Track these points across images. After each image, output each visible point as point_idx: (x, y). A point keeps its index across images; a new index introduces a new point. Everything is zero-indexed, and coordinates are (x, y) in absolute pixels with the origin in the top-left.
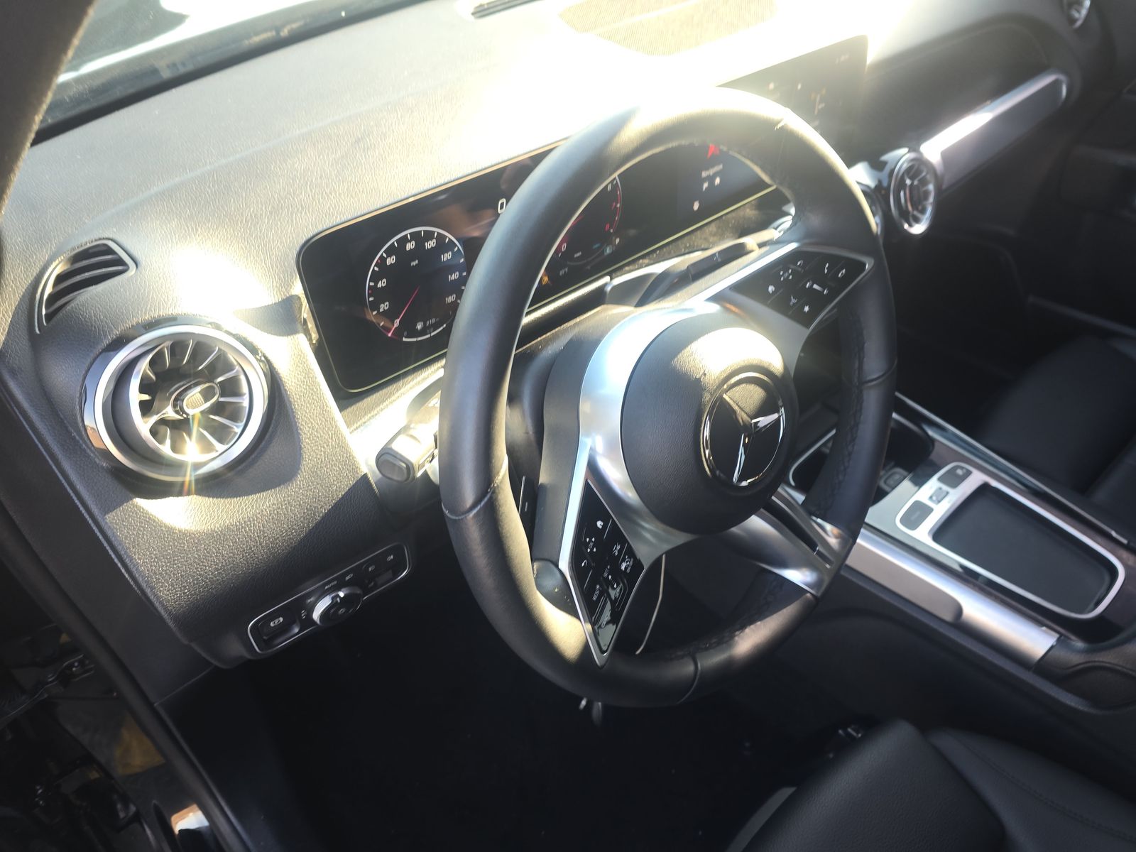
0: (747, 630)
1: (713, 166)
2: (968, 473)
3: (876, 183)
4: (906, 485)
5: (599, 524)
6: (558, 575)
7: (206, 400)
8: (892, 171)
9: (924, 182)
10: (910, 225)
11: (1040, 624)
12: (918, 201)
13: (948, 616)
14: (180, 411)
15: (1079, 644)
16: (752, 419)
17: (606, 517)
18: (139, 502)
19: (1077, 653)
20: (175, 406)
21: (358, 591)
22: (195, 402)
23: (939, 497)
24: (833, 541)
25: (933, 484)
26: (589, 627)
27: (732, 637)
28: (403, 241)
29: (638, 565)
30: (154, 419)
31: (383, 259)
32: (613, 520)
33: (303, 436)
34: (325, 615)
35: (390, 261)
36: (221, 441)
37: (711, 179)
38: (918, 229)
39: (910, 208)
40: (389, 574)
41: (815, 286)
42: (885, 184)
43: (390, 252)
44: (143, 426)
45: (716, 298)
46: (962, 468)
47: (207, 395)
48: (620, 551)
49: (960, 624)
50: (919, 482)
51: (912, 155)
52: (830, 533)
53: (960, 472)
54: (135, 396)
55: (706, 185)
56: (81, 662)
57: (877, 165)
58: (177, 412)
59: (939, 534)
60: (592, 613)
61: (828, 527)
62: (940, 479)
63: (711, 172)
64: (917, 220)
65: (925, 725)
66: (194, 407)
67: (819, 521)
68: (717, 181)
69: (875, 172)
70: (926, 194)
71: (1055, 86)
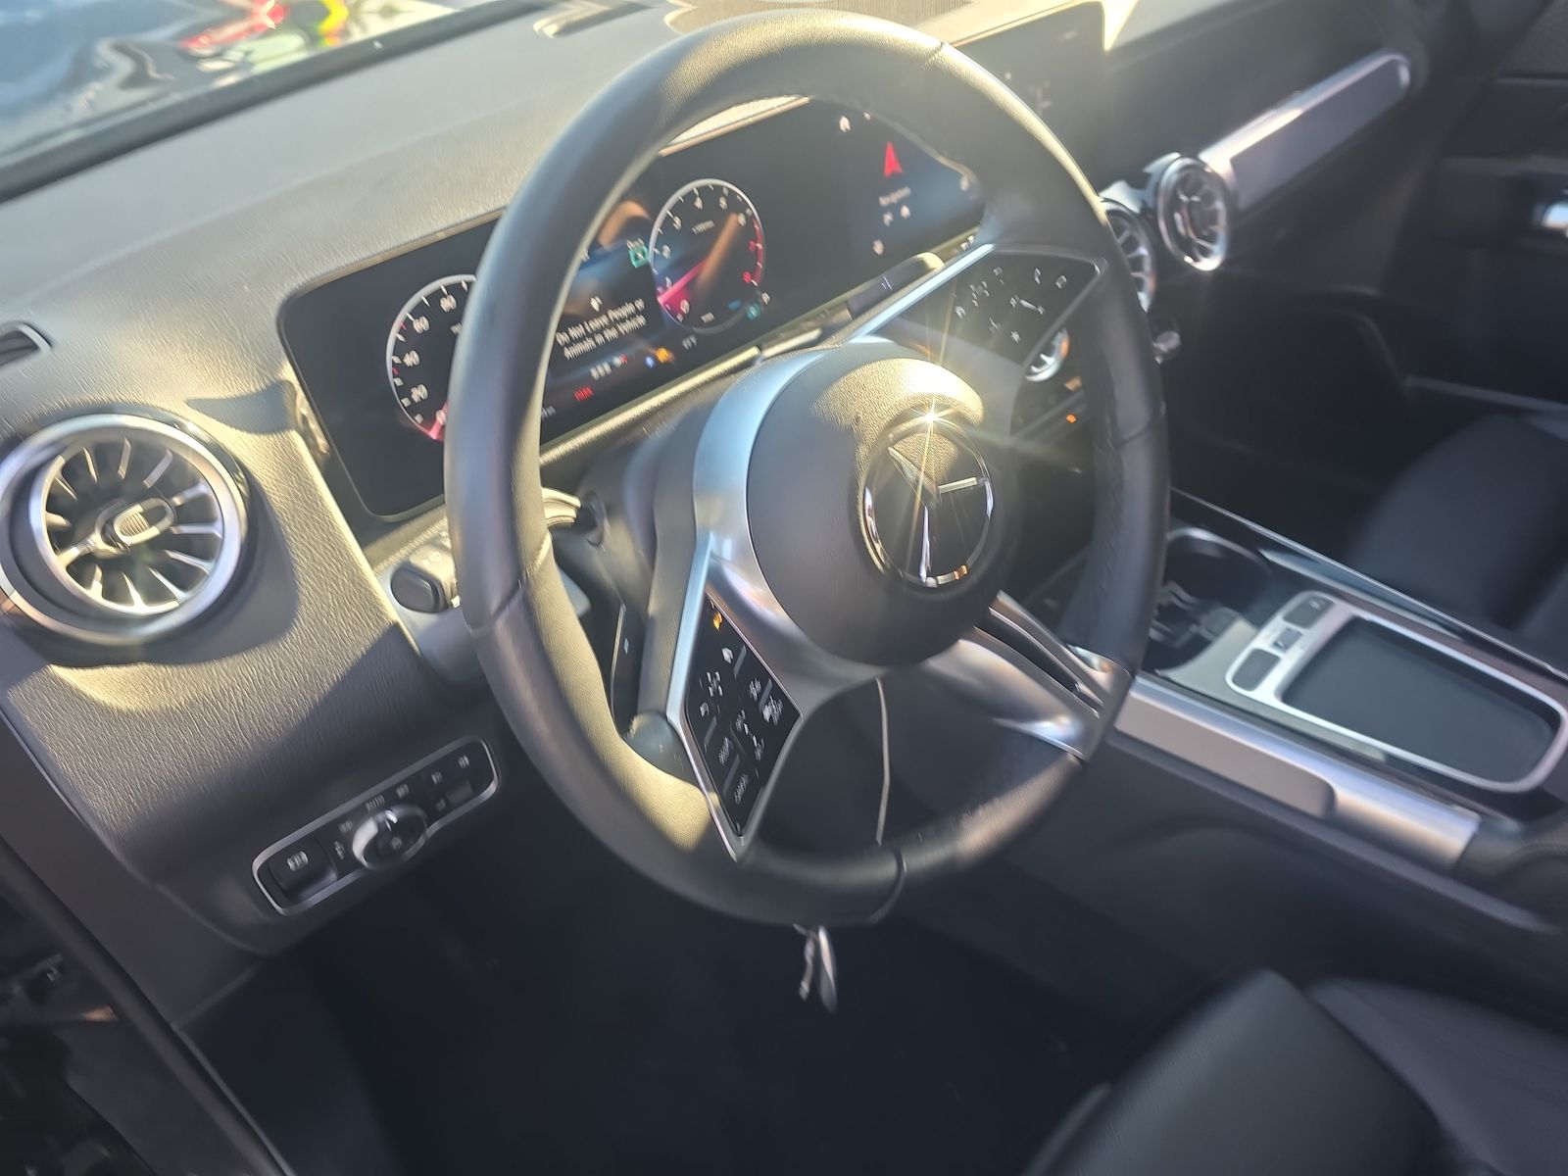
0: (981, 812)
1: (894, 190)
2: (1328, 605)
3: (1140, 205)
4: (1241, 626)
5: (727, 654)
6: (667, 728)
7: (152, 523)
8: (1158, 185)
9: (1208, 199)
10: (1196, 260)
11: (1448, 801)
12: (1202, 224)
13: (1314, 807)
14: (111, 539)
15: (1510, 825)
16: (938, 484)
17: (736, 644)
18: (58, 671)
19: (1509, 841)
20: (103, 533)
21: (419, 812)
22: (134, 527)
23: (1285, 642)
24: (1101, 677)
25: (1278, 624)
26: (714, 798)
27: (957, 822)
28: (437, 295)
29: (790, 713)
30: (73, 553)
31: (407, 323)
32: (746, 646)
33: (300, 572)
34: (371, 849)
35: (421, 325)
36: (182, 587)
37: (895, 208)
38: (1208, 264)
39: (1192, 235)
40: (467, 789)
41: (1025, 303)
42: (1150, 205)
43: (417, 312)
44: (59, 562)
45: (879, 331)
46: (1316, 599)
47: (152, 517)
48: (760, 695)
49: (1334, 818)
50: (1259, 623)
51: (1188, 161)
52: (1096, 667)
53: (1315, 605)
54: (40, 517)
55: (888, 218)
56: (61, 968)
57: (1137, 180)
58: (109, 542)
59: (1290, 693)
60: (718, 779)
61: (1095, 659)
62: (1287, 618)
63: (894, 198)
64: (1206, 253)
65: (1302, 976)
66: (130, 532)
67: (1080, 650)
68: (905, 211)
69: (1135, 191)
70: (1213, 218)
71: (1390, 69)
